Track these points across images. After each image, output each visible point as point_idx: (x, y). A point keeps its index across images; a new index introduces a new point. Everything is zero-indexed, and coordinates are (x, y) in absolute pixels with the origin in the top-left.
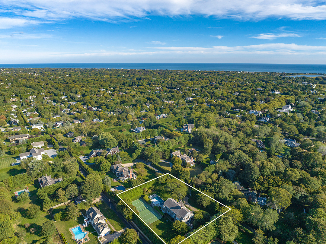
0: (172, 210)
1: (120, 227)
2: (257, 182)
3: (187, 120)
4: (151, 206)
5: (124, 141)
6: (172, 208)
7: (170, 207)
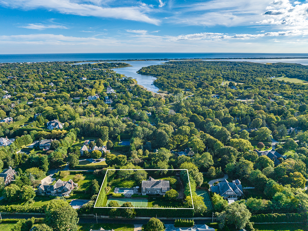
0: (155, 187)
1: (129, 229)
2: (170, 143)
3: (45, 118)
4: (126, 197)
5: (10, 158)
6: (152, 186)
7: (151, 187)
